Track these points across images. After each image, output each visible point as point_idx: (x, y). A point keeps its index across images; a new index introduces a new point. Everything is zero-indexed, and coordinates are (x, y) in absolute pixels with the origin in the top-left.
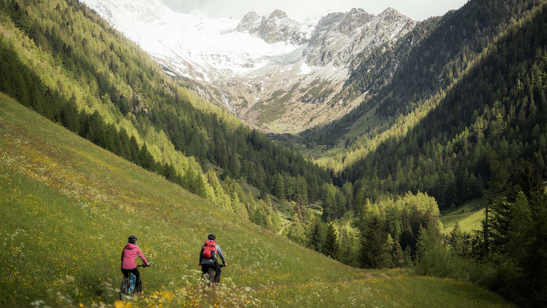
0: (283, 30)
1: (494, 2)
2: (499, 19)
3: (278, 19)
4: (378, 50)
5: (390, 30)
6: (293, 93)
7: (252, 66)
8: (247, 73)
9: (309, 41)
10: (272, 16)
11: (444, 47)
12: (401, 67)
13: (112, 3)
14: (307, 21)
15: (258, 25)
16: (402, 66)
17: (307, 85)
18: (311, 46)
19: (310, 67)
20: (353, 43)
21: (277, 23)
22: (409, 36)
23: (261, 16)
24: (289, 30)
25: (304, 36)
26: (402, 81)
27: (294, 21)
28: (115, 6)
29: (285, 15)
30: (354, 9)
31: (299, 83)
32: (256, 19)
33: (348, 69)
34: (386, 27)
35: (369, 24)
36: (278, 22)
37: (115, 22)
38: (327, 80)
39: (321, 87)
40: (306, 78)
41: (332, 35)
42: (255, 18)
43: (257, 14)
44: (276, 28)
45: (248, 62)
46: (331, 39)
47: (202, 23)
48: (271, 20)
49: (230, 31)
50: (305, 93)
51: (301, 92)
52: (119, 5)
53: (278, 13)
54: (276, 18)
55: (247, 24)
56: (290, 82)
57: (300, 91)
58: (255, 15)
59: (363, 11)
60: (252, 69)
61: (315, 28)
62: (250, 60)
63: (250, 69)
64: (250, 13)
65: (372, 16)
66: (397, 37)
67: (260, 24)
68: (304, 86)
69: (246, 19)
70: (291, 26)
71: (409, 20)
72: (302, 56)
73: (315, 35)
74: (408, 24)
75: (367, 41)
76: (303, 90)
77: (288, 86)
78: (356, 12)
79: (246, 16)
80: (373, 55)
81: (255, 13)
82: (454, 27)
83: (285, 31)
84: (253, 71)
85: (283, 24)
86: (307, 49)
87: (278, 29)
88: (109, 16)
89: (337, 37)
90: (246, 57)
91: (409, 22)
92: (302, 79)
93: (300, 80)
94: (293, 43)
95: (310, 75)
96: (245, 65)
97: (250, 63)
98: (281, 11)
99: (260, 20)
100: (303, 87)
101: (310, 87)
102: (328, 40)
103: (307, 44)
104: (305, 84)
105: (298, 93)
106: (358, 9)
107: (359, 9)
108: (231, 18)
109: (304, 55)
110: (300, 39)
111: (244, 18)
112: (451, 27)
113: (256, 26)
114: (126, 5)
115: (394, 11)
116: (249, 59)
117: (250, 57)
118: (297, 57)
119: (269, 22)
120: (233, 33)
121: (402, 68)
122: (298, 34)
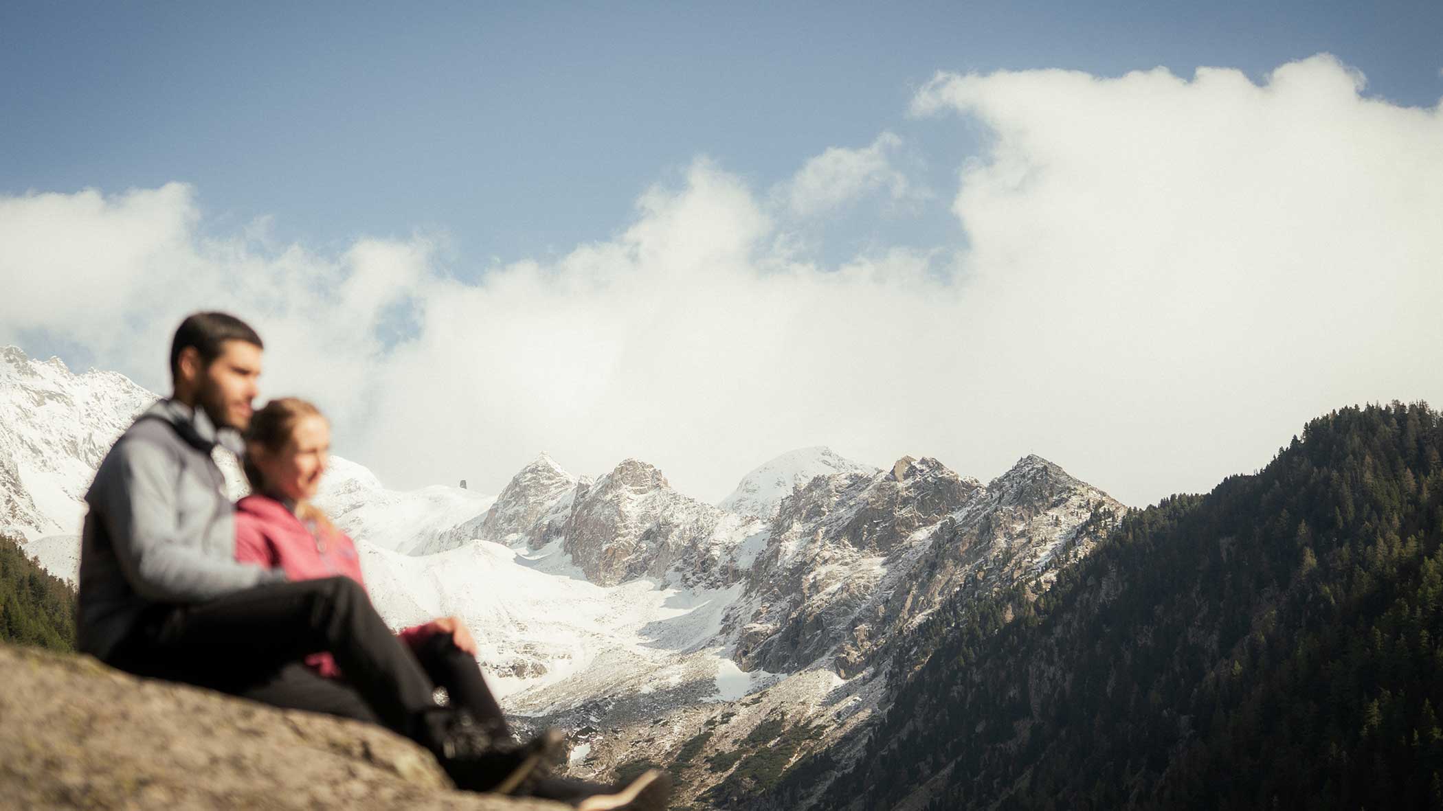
0: (648, 535)
1: (1363, 459)
2: (1380, 519)
3: (633, 496)
4: (988, 615)
5: (1035, 540)
6: (686, 774)
7: (539, 671)
8: (519, 698)
9: (748, 574)
10: (610, 483)
11: (1200, 615)
12: (1065, 680)
13: (20, 437)
14: (746, 495)
15: (560, 515)
16: (1069, 677)
17: (735, 742)
18: (753, 594)
19: (747, 675)
20: (902, 586)
21: (629, 507)
22: (1094, 566)
23: (574, 480)
24: (673, 538)
25: (729, 558)
26: (1063, 733)
27: (692, 501)
28: (34, 450)
29: (657, 481)
30: (907, 460)
31: (708, 735)
32: (553, 490)
33: (884, 681)
34: (1019, 527)
35: (959, 516)
36: (633, 504)
37: (31, 513)
38: (810, 722)
39: (785, 750)
40: (733, 715)
41: (827, 554)
42: (552, 488)
43: (558, 475)
44: (626, 527)
45: (521, 657)
46: (822, 571)
47: (354, 507)
48: (609, 497)
49: (457, 537)
50: (726, 775)
51: (713, 770)
52: (48, 443)
53: (630, 472)
54: (626, 491)
55: (522, 509)
56: (676, 729)
57: (709, 766)
58: (549, 478)
59: (939, 466)
60: (537, 681)
61: (769, 526)
62: (528, 648)
63: (529, 681)
64: (532, 471)
65: (969, 487)
66: (1056, 568)
67: (568, 511)
68: (727, 747)
69: (517, 491)
70: (682, 518)
71: (1101, 504)
72: (722, 632)
73: (767, 554)
74: (1096, 518)
75: (955, 575)
76: (720, 762)
77: (668, 747)
78: (912, 471)
79: (516, 482)
80: (971, 631)
81: (550, 470)
82: (1233, 544)
83: (660, 539)
84: (541, 689)
85: (653, 512)
86: (738, 606)
87: (630, 534)
88: (12, 488)
89: (847, 564)
90: (515, 636)
91: (1101, 510)
92: (719, 718)
93: (711, 722)
94: (690, 583)
95: (747, 705)
96: (513, 667)
97: (529, 660)
98: (644, 466)
99: (568, 496)
100: (720, 747)
101: (745, 751)
102: (811, 576)
103: (738, 588)
104: (730, 740)
105: (702, 772)
106: (919, 459)
107: (923, 461)
108: (463, 484)
109: (726, 630)
110: (715, 569)
111: (508, 490)
112: (1224, 542)
113: (553, 517)
114: (74, 443)
115: (1050, 469)
116: (525, 647)
117: (528, 637)
118: (702, 637)
119: (599, 506)
120: (470, 546)
121: (1067, 685)
122: (708, 550)
